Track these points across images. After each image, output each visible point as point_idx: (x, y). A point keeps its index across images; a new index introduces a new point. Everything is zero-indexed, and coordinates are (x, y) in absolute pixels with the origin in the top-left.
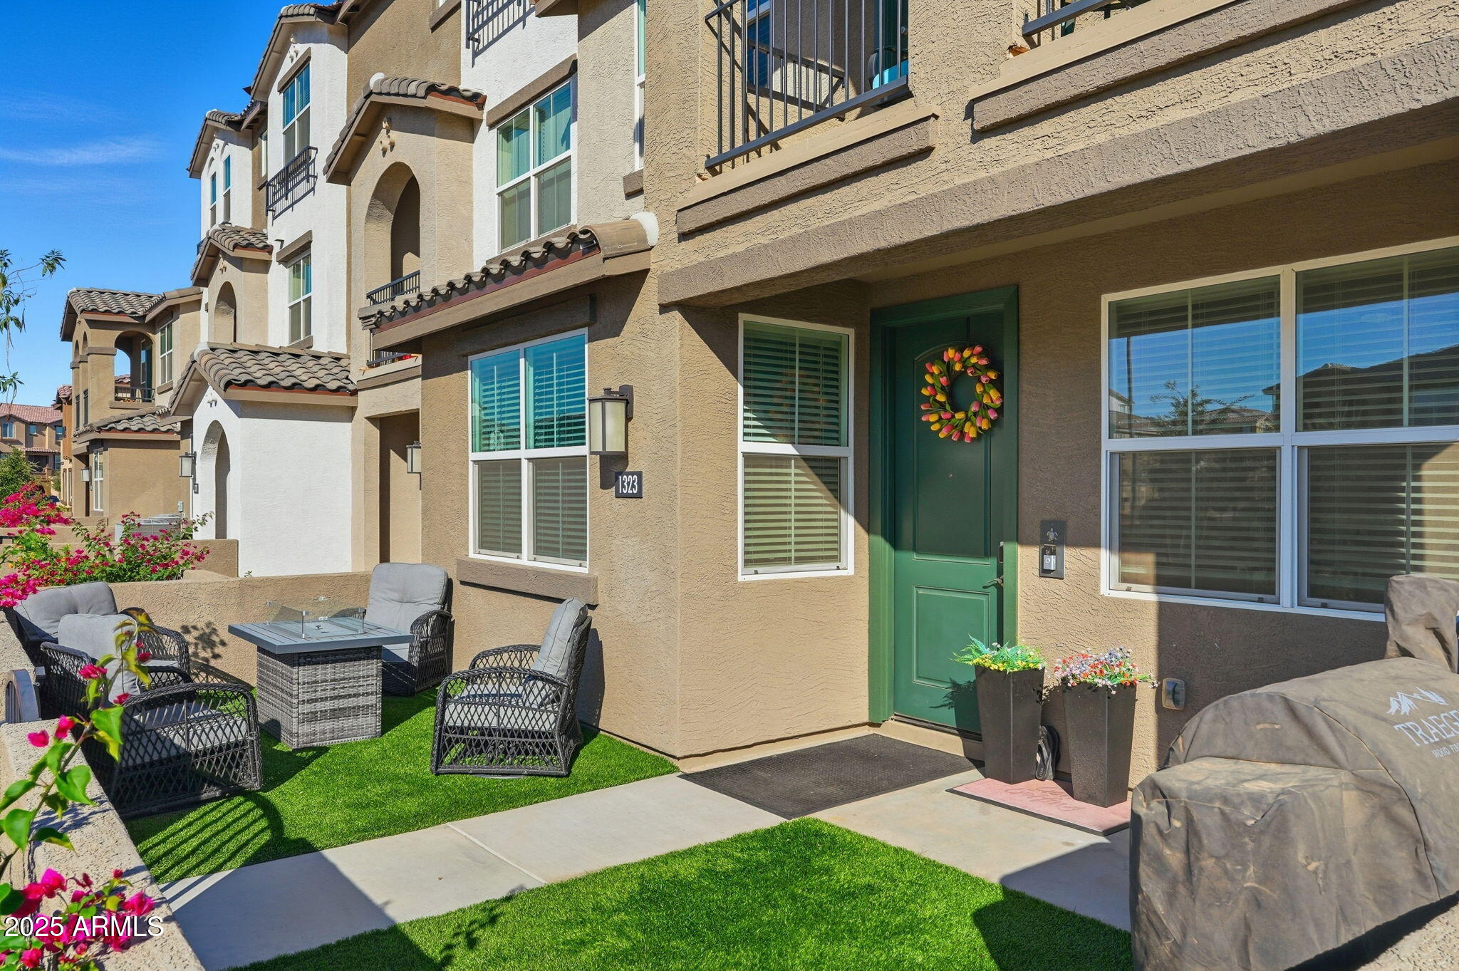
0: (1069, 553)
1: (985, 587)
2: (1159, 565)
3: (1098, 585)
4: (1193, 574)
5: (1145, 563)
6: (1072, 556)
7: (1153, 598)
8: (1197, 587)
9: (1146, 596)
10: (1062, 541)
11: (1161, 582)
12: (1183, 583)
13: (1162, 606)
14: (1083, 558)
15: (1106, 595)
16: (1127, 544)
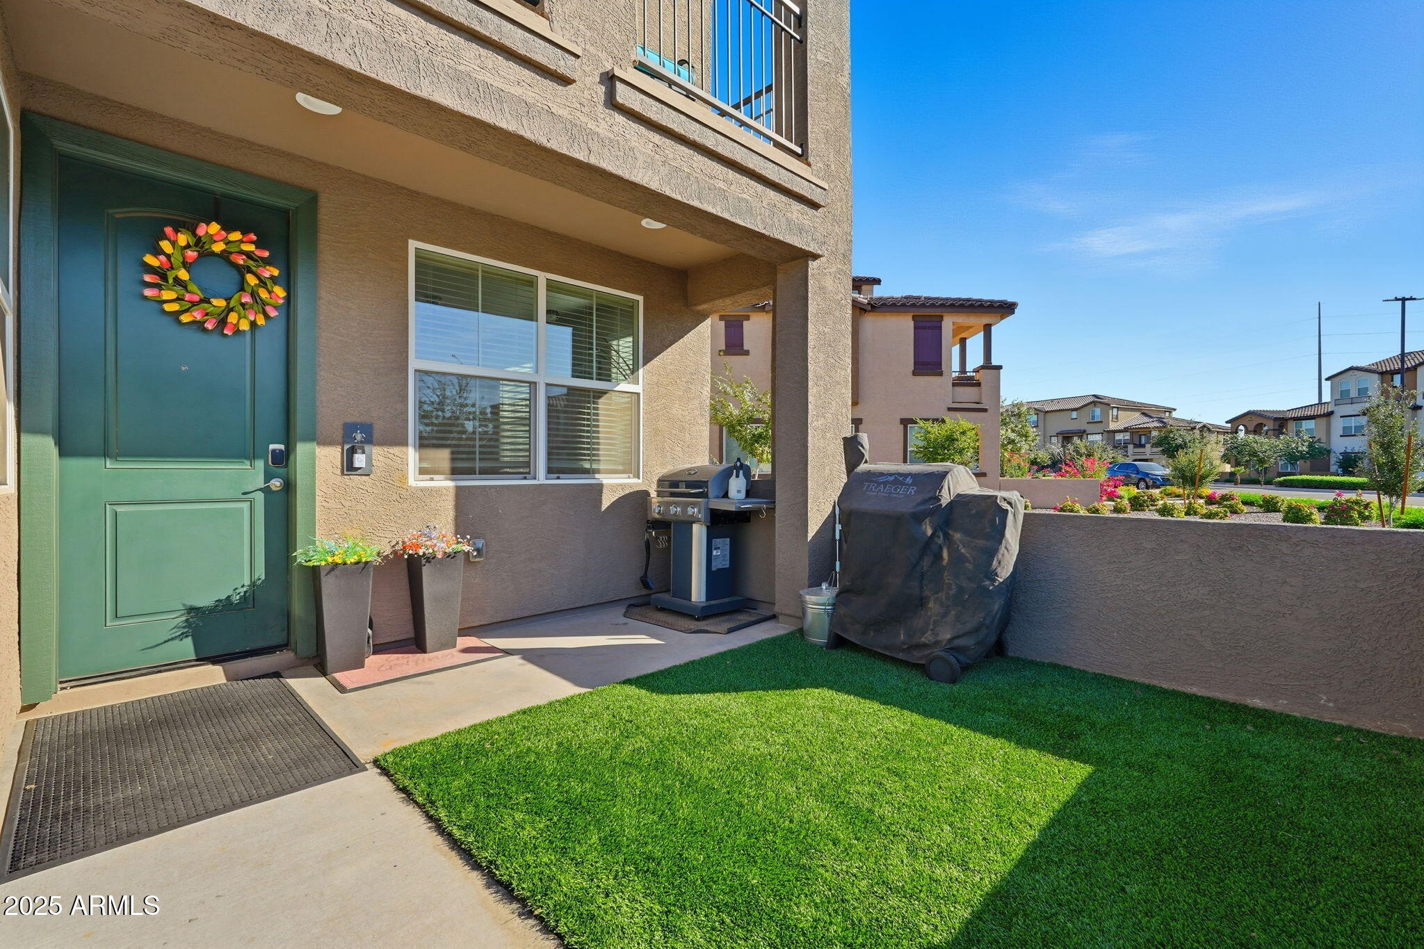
0: (377, 452)
1: (244, 494)
2: (453, 460)
3: (407, 478)
4: (478, 465)
5: (442, 457)
6: (379, 454)
7: (451, 484)
8: (480, 474)
9: (445, 484)
10: (369, 440)
11: (455, 472)
12: (470, 472)
13: (459, 491)
14: (391, 456)
15: (414, 485)
16: (424, 443)
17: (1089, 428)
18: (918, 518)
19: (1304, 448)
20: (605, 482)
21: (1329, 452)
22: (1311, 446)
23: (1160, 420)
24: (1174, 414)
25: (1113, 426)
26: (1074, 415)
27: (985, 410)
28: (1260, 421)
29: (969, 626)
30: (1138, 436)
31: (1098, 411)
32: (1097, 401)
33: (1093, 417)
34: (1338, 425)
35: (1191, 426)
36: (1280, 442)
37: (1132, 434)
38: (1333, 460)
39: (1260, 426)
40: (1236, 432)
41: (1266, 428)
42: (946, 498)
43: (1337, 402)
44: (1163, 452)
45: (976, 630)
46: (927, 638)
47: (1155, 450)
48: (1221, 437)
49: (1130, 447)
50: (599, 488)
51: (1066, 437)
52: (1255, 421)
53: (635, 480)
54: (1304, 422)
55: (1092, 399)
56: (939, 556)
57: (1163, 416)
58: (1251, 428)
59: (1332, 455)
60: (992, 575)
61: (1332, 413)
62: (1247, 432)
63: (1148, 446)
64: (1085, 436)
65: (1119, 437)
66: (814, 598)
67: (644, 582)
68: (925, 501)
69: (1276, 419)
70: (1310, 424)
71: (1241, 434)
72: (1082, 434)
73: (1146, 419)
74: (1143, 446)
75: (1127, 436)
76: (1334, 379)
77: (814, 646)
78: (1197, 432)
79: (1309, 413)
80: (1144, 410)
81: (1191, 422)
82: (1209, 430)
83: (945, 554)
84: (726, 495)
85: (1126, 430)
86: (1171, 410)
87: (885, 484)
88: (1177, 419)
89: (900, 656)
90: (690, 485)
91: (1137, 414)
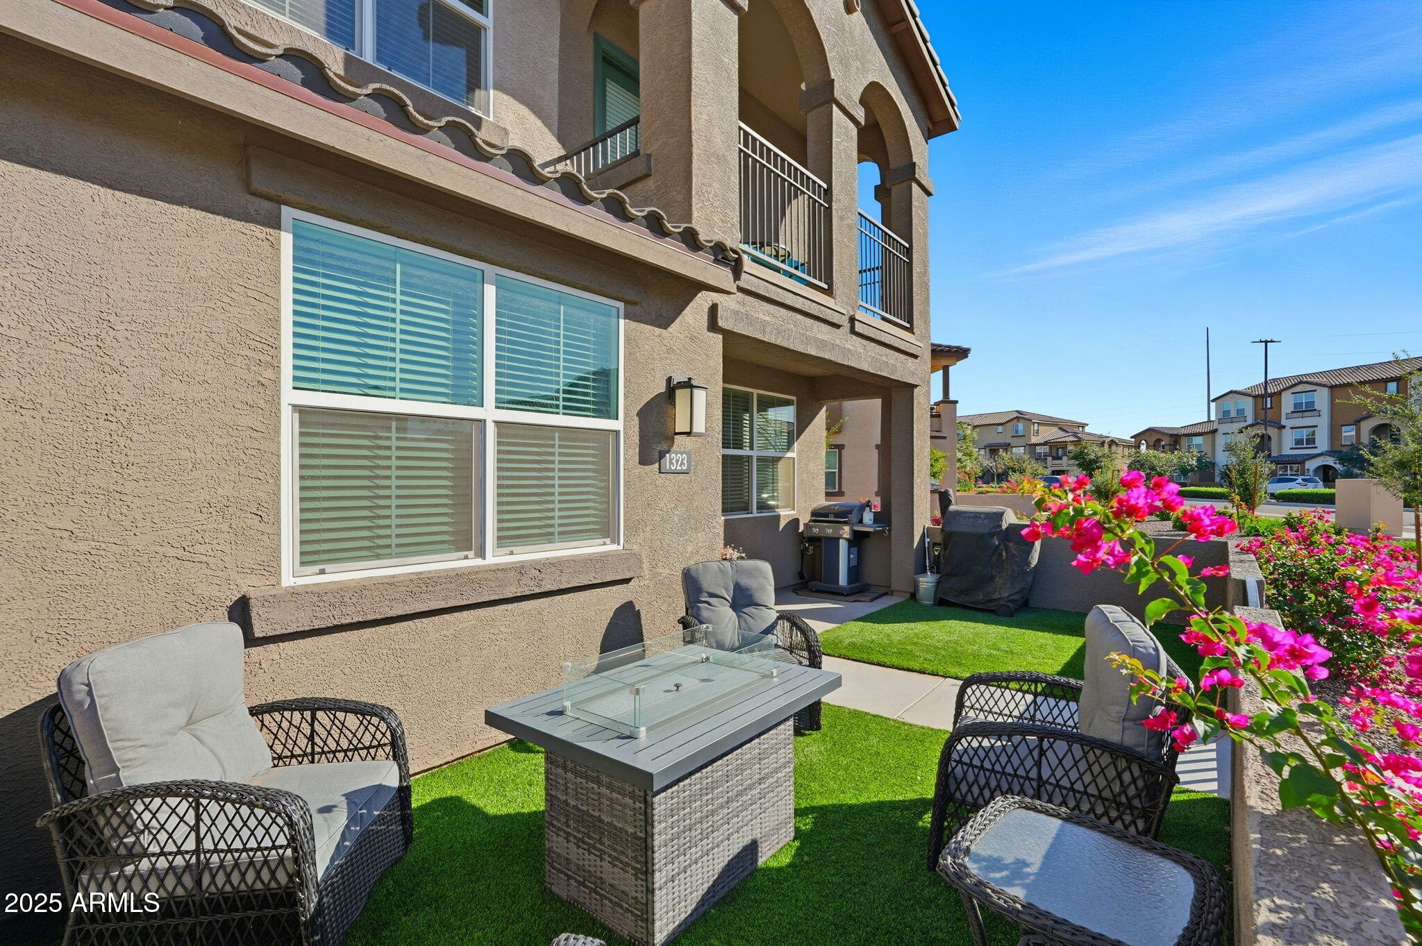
13: (728, 522)
17: (1014, 442)
18: (992, 535)
19: (1194, 463)
20: (782, 513)
21: (1213, 464)
22: (1199, 460)
23: (1075, 434)
24: (1087, 429)
25: (1034, 440)
26: (1000, 429)
27: (945, 438)
28: (1158, 437)
29: (1016, 590)
30: (1056, 449)
31: (1021, 426)
32: (1020, 416)
33: (1017, 432)
34: (1221, 441)
35: (1102, 441)
36: (1173, 457)
37: (1051, 447)
38: (1217, 472)
39: (1159, 441)
40: (1139, 447)
41: (1163, 443)
42: (1004, 526)
43: (1220, 421)
44: (1079, 465)
45: (1020, 591)
46: (996, 596)
47: (1072, 462)
48: (1126, 451)
49: (1049, 459)
50: (778, 518)
51: (993, 450)
52: (1154, 437)
53: (792, 512)
54: (1194, 438)
55: (1016, 415)
56: (1001, 555)
57: (1076, 430)
58: (1151, 443)
59: (1216, 467)
60: (1028, 564)
61: (1215, 431)
62: (1147, 448)
63: (1065, 458)
64: (1009, 449)
65: (1039, 450)
66: (924, 579)
67: (801, 575)
68: (995, 527)
69: (1171, 435)
70: (1198, 440)
71: (1143, 448)
72: (1007, 447)
73: (1062, 434)
74: (1060, 458)
75: (1046, 449)
76: (1219, 401)
77: (925, 606)
78: (1106, 446)
79: (1198, 430)
80: (1061, 425)
81: (1101, 436)
82: (1117, 445)
83: (1004, 554)
84: (861, 521)
85: (1045, 443)
86: (1083, 426)
87: (969, 518)
88: (1089, 434)
89: (980, 606)
90: (836, 515)
91: (1055, 429)
